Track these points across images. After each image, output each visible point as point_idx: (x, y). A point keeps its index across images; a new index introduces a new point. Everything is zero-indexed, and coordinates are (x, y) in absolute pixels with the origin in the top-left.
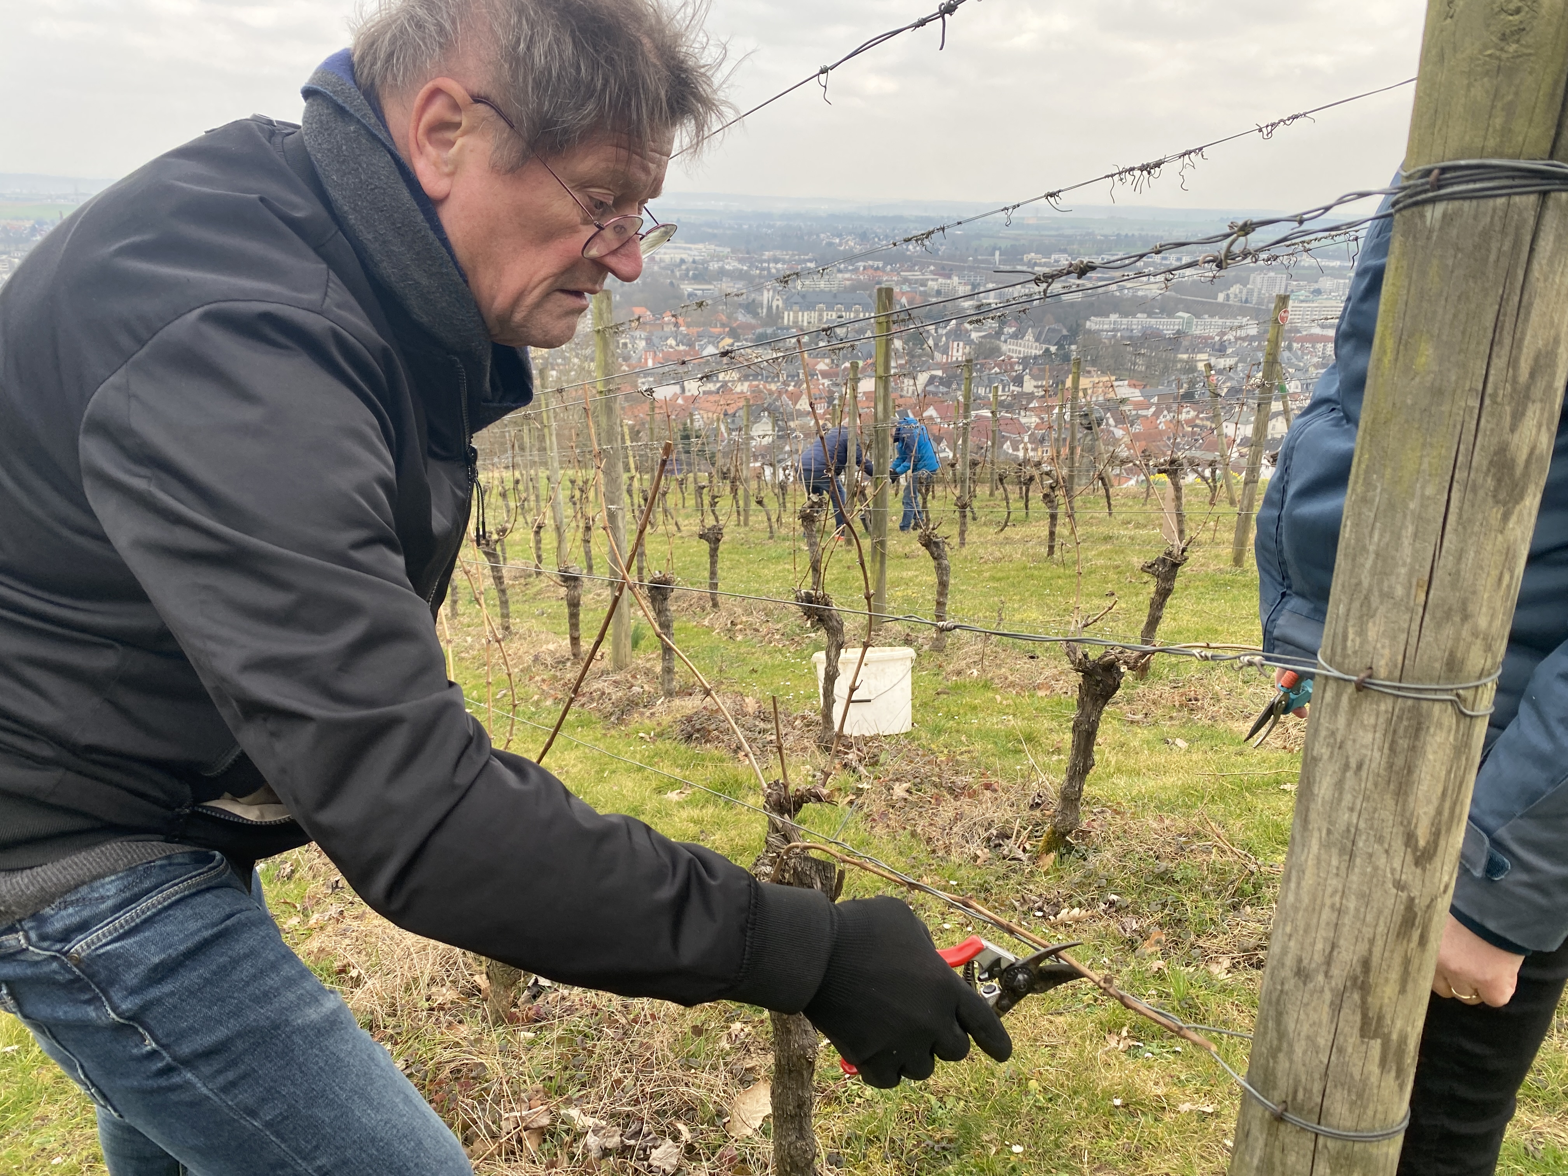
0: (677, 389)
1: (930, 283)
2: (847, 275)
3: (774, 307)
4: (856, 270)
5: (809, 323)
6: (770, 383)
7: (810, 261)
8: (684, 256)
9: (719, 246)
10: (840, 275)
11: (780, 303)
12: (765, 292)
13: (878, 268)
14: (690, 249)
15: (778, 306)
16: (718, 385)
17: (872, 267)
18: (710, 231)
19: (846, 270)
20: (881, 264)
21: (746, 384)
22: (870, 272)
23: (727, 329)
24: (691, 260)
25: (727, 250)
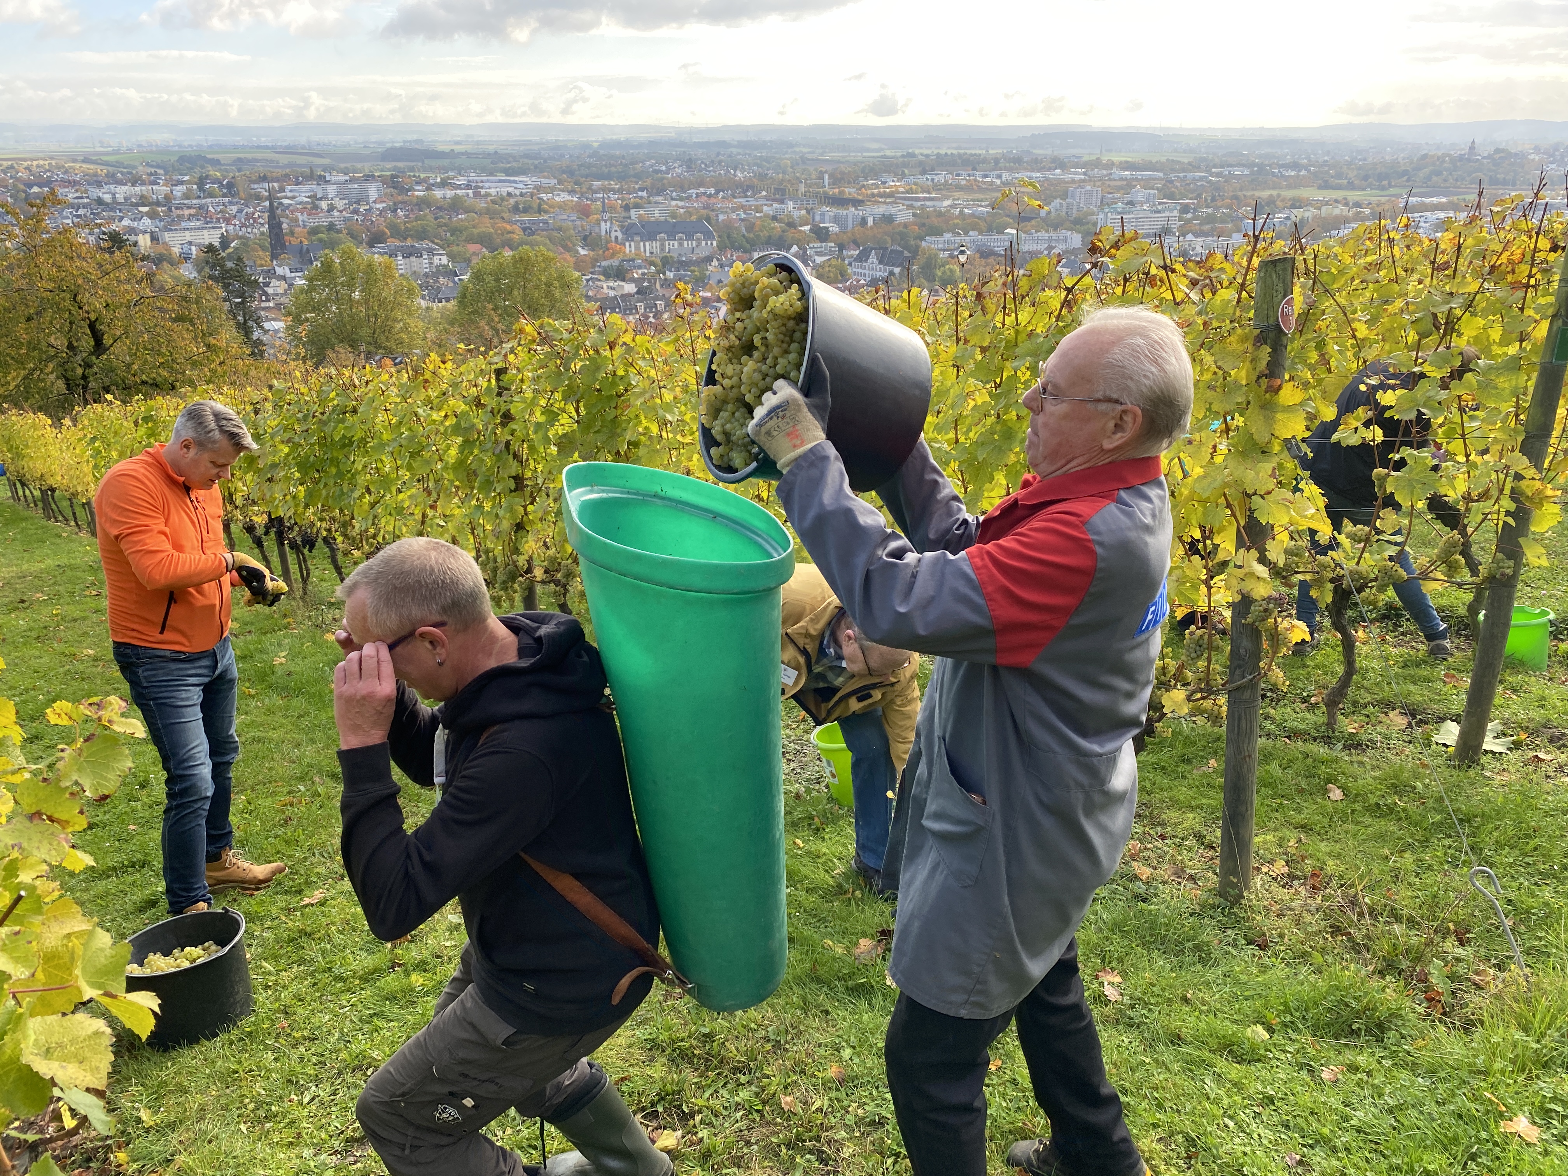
1: (765, 208)
2: (681, 204)
3: (613, 238)
4: (689, 198)
5: (652, 253)
7: (641, 190)
8: (511, 190)
9: (545, 177)
10: (674, 203)
12: (603, 224)
13: (710, 196)
15: (617, 238)
17: (705, 193)
18: (532, 161)
19: (681, 199)
20: (713, 191)
22: (704, 199)
25: (555, 181)
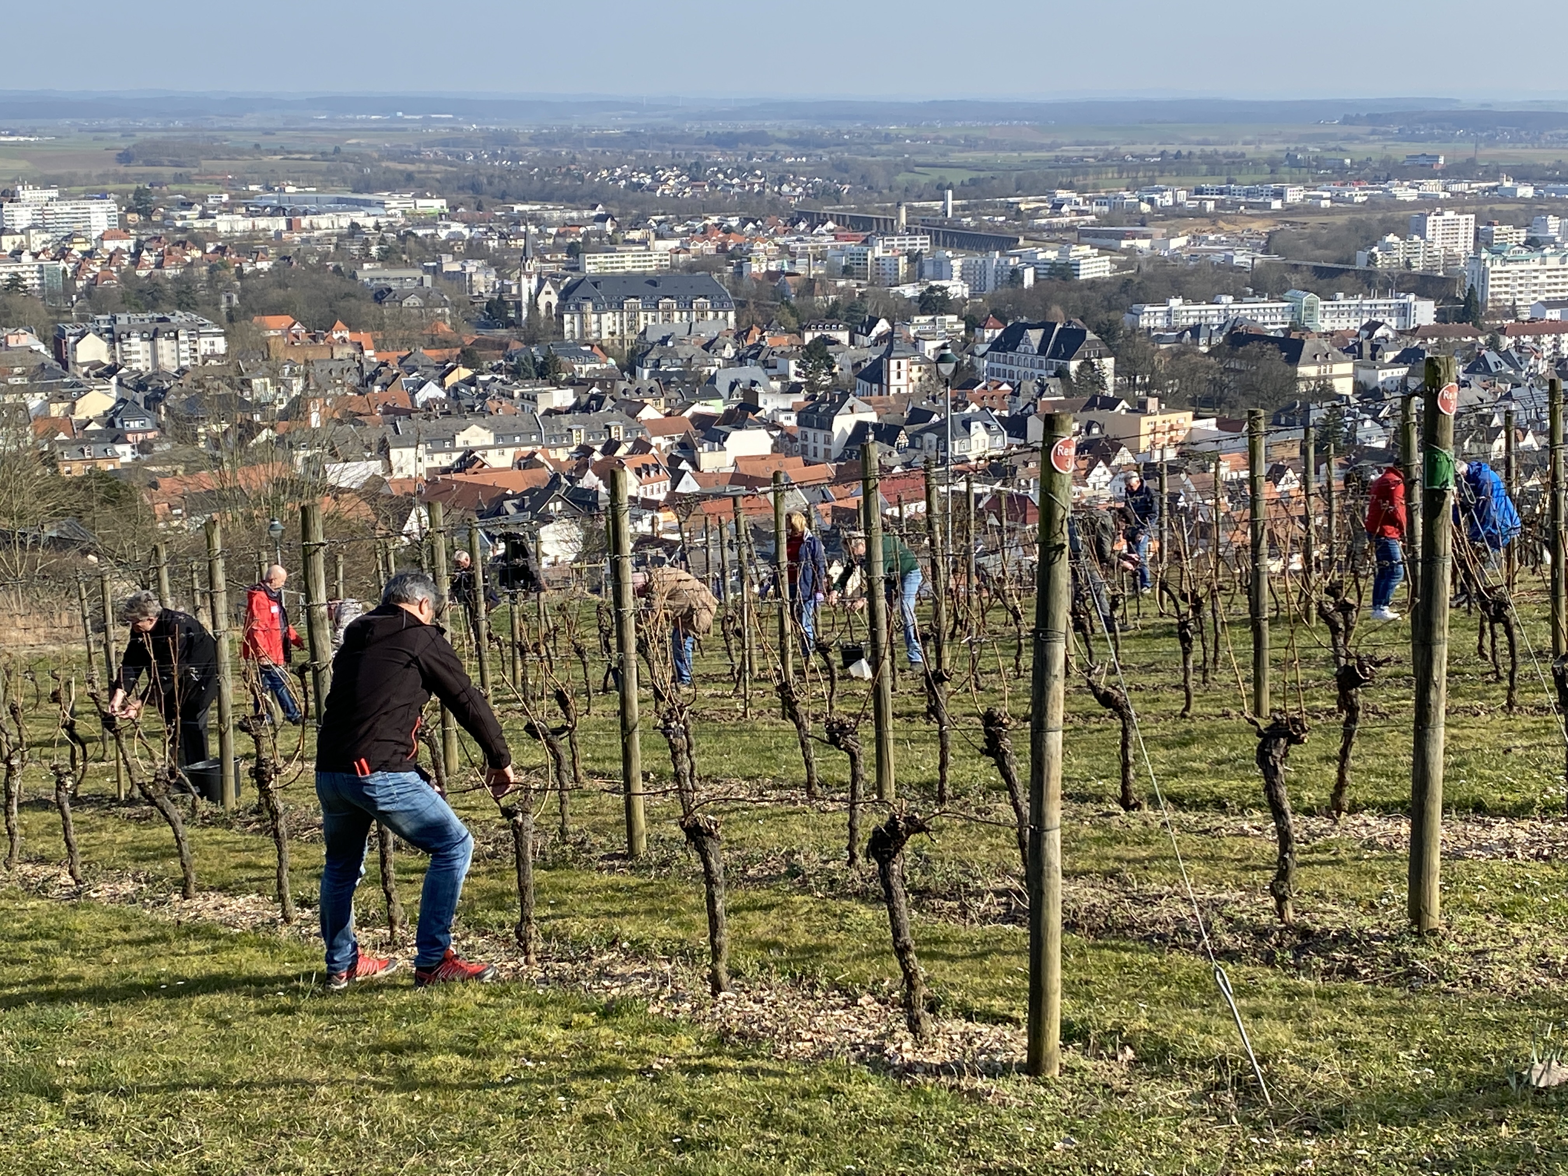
0: (376, 466)
2: (675, 244)
3: (542, 307)
5: (613, 333)
6: (555, 448)
7: (602, 219)
9: (422, 196)
10: (660, 244)
11: (554, 299)
12: (524, 280)
13: (729, 230)
14: (368, 204)
15: (549, 305)
16: (456, 456)
17: (719, 226)
18: (401, 167)
19: (672, 235)
20: (735, 221)
21: (510, 452)
22: (718, 235)
23: (458, 351)
24: (370, 222)
25: (437, 204)
